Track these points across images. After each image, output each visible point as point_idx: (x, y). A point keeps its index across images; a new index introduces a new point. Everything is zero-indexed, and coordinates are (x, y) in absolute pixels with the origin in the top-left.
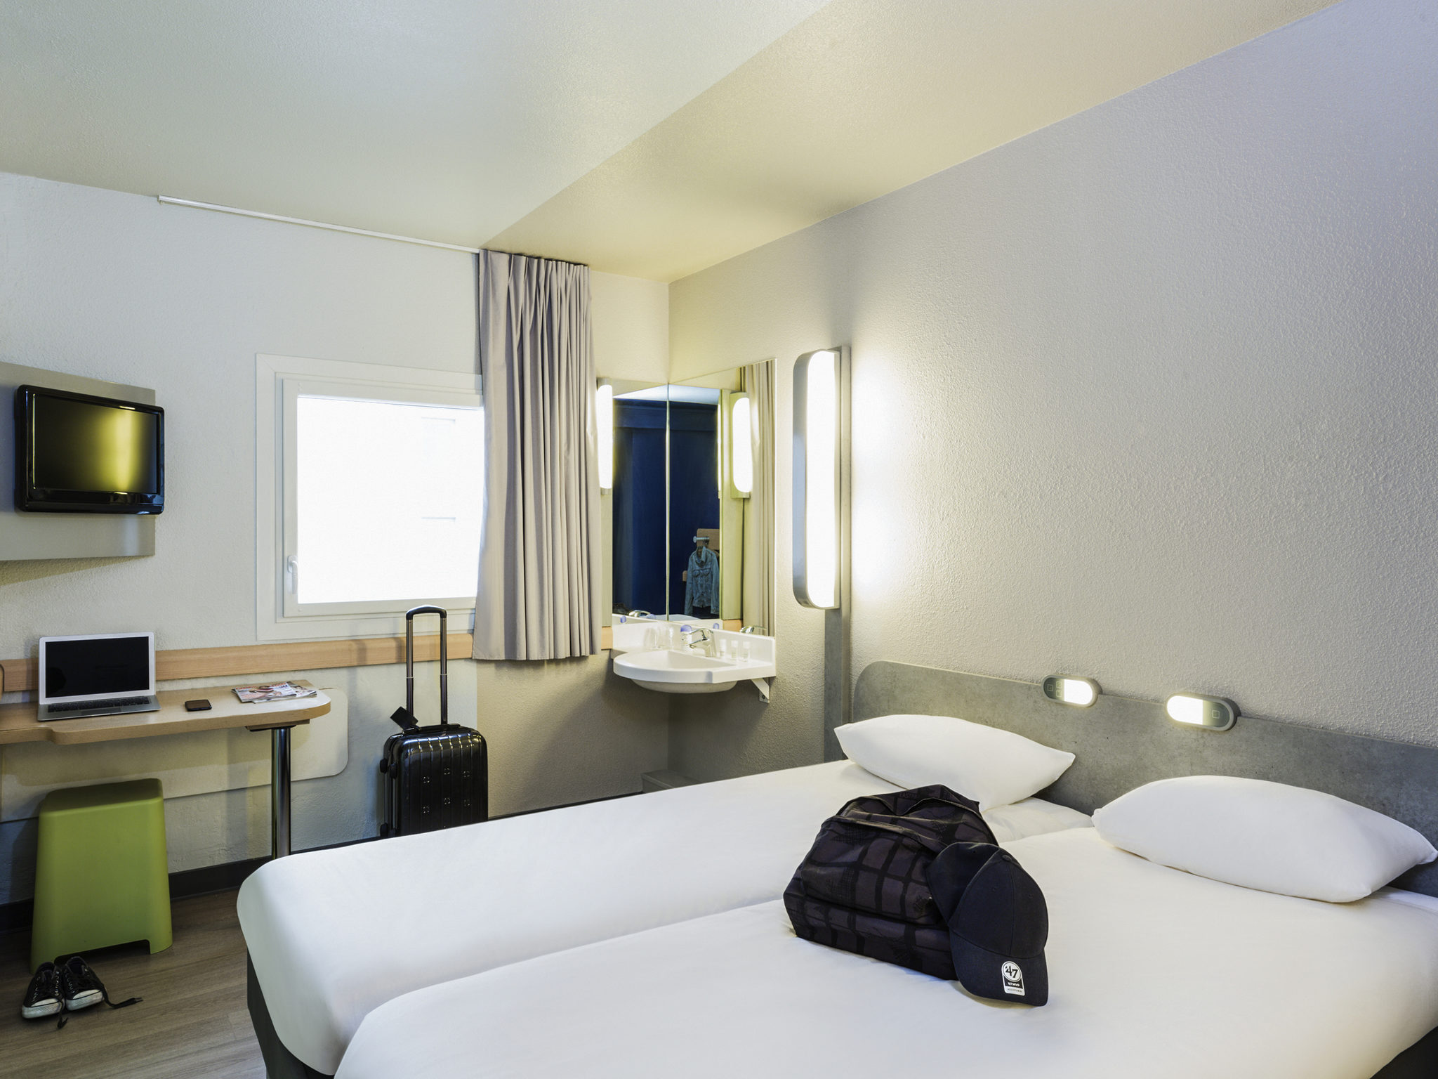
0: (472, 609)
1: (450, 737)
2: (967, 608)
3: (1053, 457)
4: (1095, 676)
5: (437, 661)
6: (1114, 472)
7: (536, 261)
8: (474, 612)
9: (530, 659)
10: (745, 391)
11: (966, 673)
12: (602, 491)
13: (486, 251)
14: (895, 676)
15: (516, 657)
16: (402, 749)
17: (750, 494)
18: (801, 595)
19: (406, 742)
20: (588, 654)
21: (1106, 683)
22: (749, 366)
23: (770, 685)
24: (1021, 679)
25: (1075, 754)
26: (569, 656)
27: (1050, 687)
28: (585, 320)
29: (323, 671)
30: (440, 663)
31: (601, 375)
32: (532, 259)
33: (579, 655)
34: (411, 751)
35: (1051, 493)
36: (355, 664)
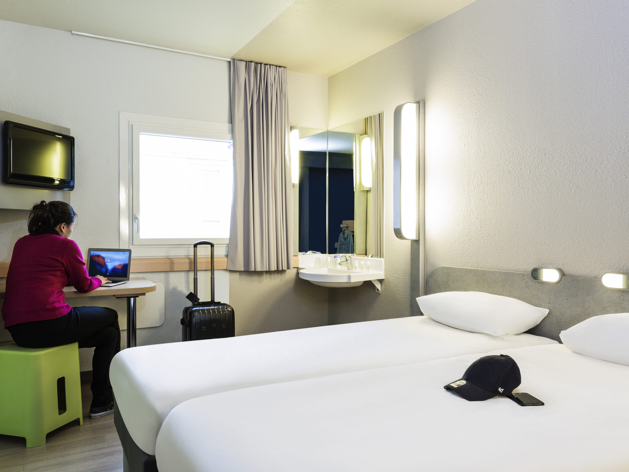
0: (227, 244)
1: (216, 307)
2: (488, 235)
3: (537, 149)
4: (560, 267)
5: (209, 270)
6: (572, 154)
7: (259, 65)
8: (228, 246)
9: (256, 270)
10: (368, 134)
11: (487, 270)
12: (294, 186)
13: (234, 59)
14: (449, 274)
15: (249, 270)
16: (192, 313)
17: (370, 188)
18: (398, 233)
19: (194, 309)
20: (286, 269)
21: (566, 270)
22: (369, 117)
23: (381, 283)
24: (518, 271)
25: (549, 309)
26: (276, 269)
27: (535, 274)
28: (285, 96)
29: (152, 273)
30: (210, 271)
31: (293, 125)
32: (257, 64)
33: (281, 269)
34: (196, 314)
35: (535, 169)
36: (168, 270)
